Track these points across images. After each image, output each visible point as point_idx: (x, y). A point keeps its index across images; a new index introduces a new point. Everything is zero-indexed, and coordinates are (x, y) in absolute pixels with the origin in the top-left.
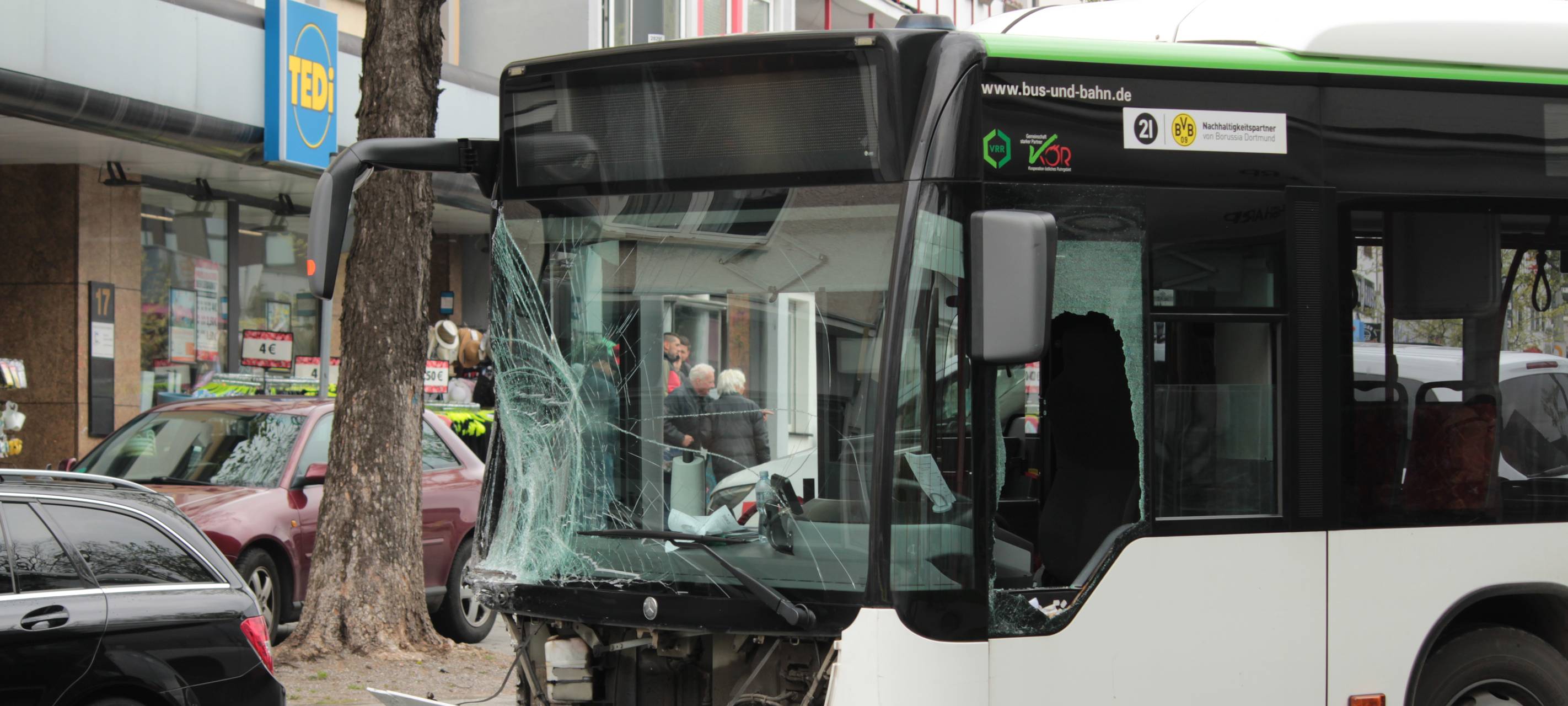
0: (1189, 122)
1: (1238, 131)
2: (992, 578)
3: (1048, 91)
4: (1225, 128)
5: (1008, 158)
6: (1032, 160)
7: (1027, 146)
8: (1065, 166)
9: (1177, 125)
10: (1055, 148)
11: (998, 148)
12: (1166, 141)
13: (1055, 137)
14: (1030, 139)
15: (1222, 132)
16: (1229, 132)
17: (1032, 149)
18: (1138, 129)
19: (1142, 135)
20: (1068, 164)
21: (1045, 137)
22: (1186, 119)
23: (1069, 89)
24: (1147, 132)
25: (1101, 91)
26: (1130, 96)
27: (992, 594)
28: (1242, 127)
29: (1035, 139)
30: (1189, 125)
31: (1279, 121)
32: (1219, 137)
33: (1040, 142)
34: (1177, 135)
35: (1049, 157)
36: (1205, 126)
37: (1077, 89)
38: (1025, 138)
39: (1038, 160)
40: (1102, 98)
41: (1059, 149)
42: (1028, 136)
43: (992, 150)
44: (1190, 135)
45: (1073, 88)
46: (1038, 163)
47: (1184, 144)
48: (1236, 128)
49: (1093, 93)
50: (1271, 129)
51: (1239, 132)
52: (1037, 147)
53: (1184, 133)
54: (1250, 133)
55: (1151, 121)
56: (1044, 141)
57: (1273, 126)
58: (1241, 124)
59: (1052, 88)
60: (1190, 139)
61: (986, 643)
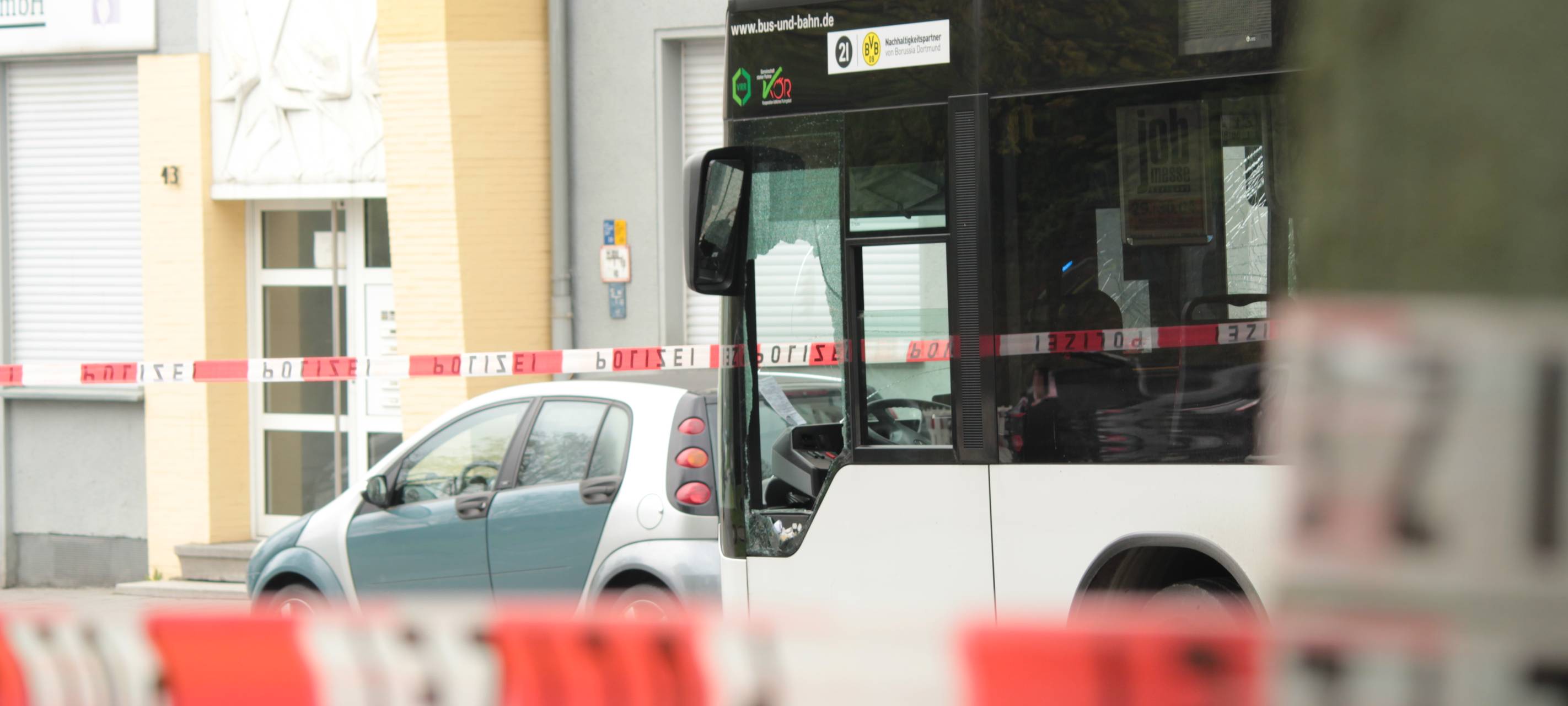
0: (875, 40)
1: (912, 44)
2: (747, 498)
3: (775, 26)
4: (902, 42)
5: (748, 95)
6: (765, 95)
7: (761, 81)
8: (785, 97)
9: (867, 44)
10: (780, 81)
11: (742, 87)
12: (859, 64)
13: (780, 69)
14: (765, 74)
15: (900, 47)
16: (905, 46)
17: (765, 83)
18: (838, 52)
19: (842, 59)
20: (789, 95)
21: (772, 71)
22: (873, 37)
23: (790, 21)
24: (845, 56)
25: (812, 19)
26: (833, 21)
27: (747, 515)
28: (915, 39)
29: (767, 74)
30: (876, 43)
31: (942, 27)
32: (898, 52)
33: (770, 77)
34: (867, 55)
35: (776, 89)
36: (887, 42)
37: (796, 20)
38: (759, 74)
39: (769, 94)
40: (812, 26)
41: (783, 81)
42: (762, 72)
43: (738, 89)
44: (876, 54)
45: (792, 20)
46: (769, 98)
47: (872, 63)
48: (910, 41)
49: (807, 23)
50: (937, 38)
51: (914, 45)
52: (768, 81)
53: (872, 51)
54: (921, 44)
55: (847, 44)
56: (773, 74)
57: (939, 35)
58: (914, 36)
59: (778, 22)
60: (876, 57)
61: (744, 560)
